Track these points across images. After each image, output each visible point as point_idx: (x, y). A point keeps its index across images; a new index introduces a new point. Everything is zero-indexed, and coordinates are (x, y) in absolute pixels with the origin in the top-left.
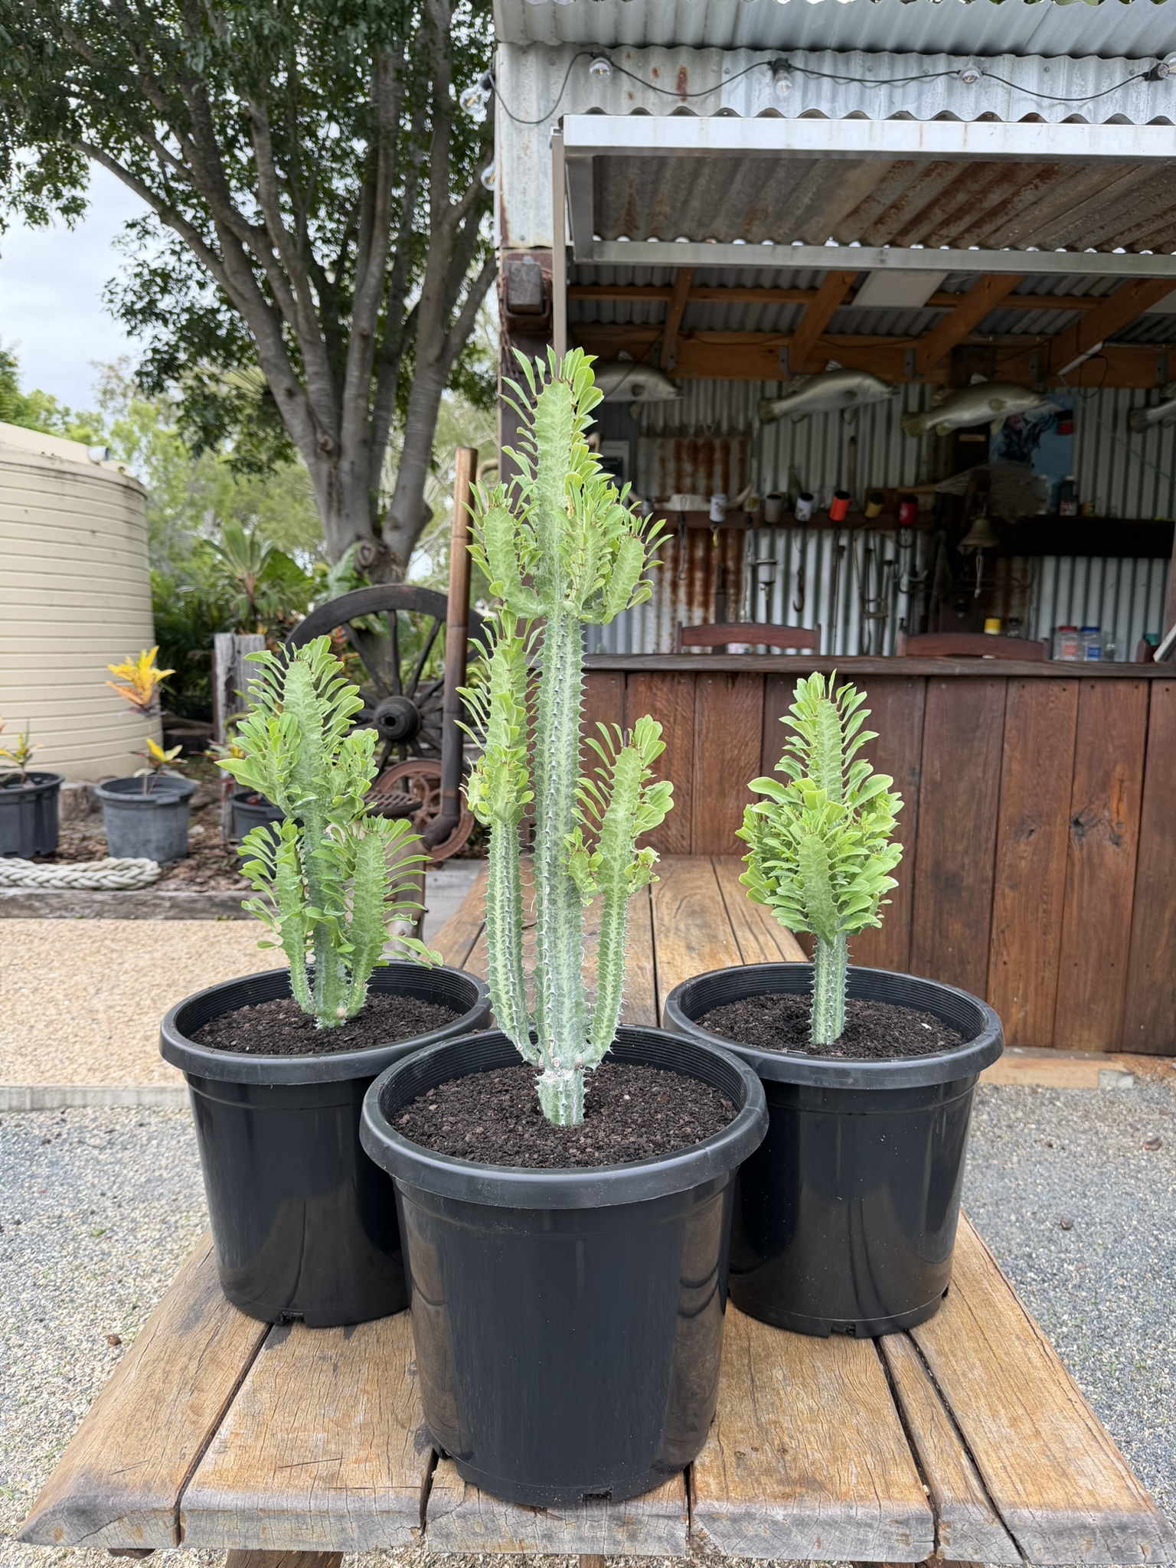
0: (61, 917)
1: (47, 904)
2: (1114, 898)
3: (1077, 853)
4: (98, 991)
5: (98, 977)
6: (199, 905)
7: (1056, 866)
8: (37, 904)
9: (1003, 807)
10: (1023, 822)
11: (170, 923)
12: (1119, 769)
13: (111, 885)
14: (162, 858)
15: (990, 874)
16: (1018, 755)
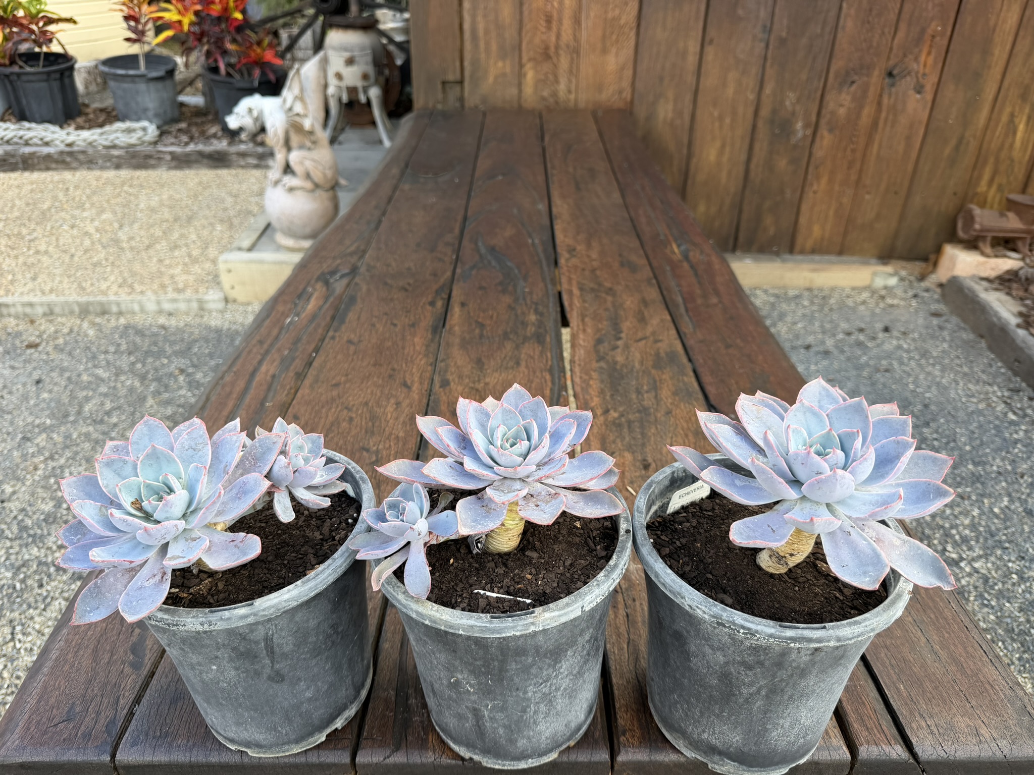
0: (89, 168)
1: (76, 159)
2: (908, 138)
3: (885, 100)
4: (121, 227)
5: (119, 215)
6: (193, 158)
7: (867, 112)
8: (68, 159)
9: (834, 61)
10: (847, 73)
11: (173, 173)
12: (933, 24)
13: (122, 144)
14: (160, 122)
15: (814, 118)
16: (852, 12)
